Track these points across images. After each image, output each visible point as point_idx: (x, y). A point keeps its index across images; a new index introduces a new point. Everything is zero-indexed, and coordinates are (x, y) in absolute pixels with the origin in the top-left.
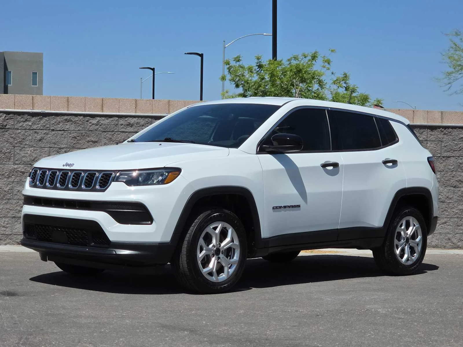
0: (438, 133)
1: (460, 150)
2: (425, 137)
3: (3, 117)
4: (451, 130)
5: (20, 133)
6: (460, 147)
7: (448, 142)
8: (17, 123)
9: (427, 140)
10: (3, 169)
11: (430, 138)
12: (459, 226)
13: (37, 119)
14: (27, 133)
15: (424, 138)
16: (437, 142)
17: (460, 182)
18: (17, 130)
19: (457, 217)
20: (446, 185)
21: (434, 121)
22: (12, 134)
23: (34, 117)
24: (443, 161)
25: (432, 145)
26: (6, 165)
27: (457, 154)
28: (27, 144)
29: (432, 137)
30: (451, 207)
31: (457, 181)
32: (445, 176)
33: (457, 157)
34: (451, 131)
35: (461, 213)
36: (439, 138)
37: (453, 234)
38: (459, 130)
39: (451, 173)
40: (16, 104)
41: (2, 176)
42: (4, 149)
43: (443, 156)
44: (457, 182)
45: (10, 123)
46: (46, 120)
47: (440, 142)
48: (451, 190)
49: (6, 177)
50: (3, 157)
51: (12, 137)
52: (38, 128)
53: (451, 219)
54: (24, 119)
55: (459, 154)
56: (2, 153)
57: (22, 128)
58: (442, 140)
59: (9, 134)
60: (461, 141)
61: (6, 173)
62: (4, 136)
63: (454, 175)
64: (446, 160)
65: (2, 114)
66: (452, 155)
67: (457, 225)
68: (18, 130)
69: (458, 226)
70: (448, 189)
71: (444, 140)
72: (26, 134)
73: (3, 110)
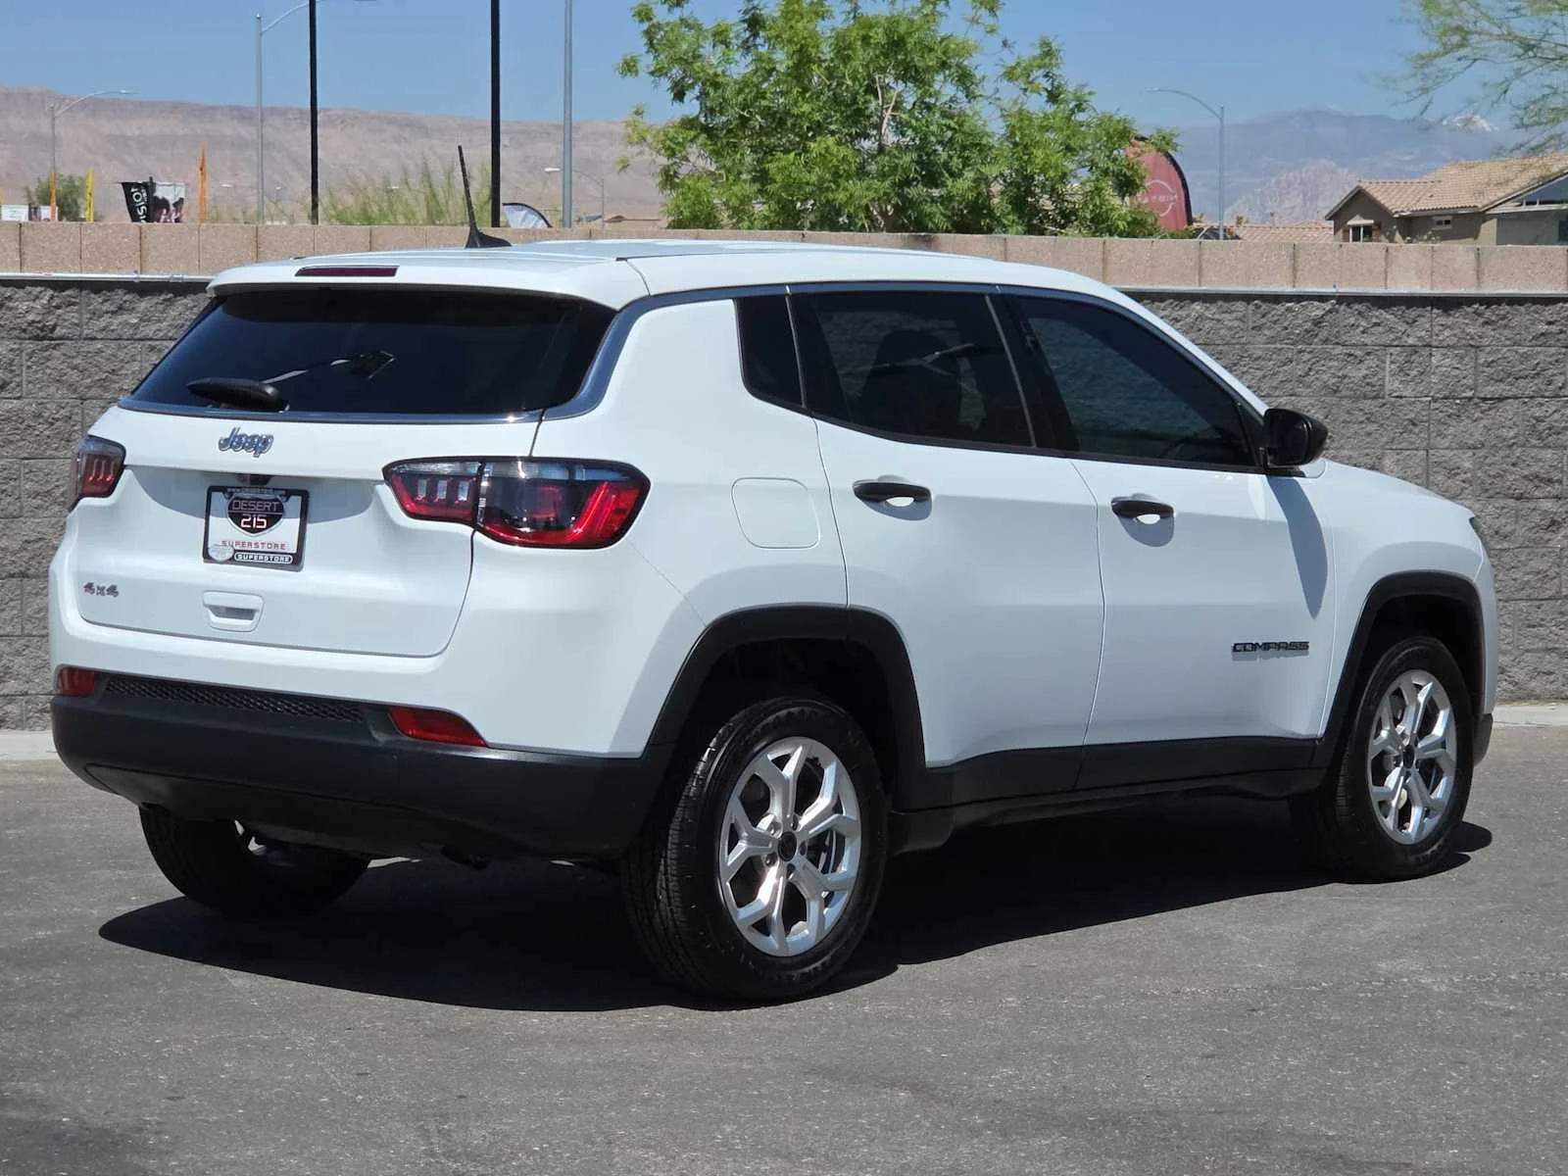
0: (1467, 321)
1: (1538, 374)
2: (1423, 333)
3: (42, 298)
4: (1508, 308)
5: (103, 352)
6: (1538, 364)
7: (1499, 350)
8: (91, 319)
9: (1430, 346)
10: (48, 474)
11: (1440, 338)
12: (1534, 627)
13: (157, 303)
14: (125, 351)
15: (1420, 338)
16: (1461, 352)
17: (1537, 483)
18: (90, 342)
19: (1529, 596)
20: (1491, 492)
21: (1451, 282)
22: (73, 357)
23: (146, 295)
24: (1482, 412)
25: (1447, 361)
26: (57, 461)
27: (1527, 387)
28: (125, 387)
29: (1447, 333)
30: (1506, 564)
31: (1525, 477)
32: (1487, 461)
33: (1526, 400)
34: (1508, 313)
35: (1538, 585)
36: (1468, 337)
37: (1516, 653)
38: (1533, 308)
39: (1508, 452)
40: (86, 254)
41: (46, 497)
42: (48, 406)
43: (1482, 395)
44: (1526, 483)
45: (66, 320)
46: (186, 305)
47: (1473, 350)
48: (1506, 510)
49: (59, 500)
50: (47, 433)
51: (75, 368)
52: (161, 334)
53: (1507, 604)
54: (111, 305)
55: (1533, 389)
56: (41, 420)
57: (109, 337)
58: (1478, 344)
59: (65, 355)
60: (1540, 346)
61: (57, 486)
62: (49, 364)
63: (1518, 457)
64: (1490, 409)
65: (39, 289)
66: (1511, 393)
67: (1527, 622)
68: (94, 342)
69: (1529, 626)
70: (1497, 505)
71: (1486, 341)
72: (121, 354)
73: (43, 274)
